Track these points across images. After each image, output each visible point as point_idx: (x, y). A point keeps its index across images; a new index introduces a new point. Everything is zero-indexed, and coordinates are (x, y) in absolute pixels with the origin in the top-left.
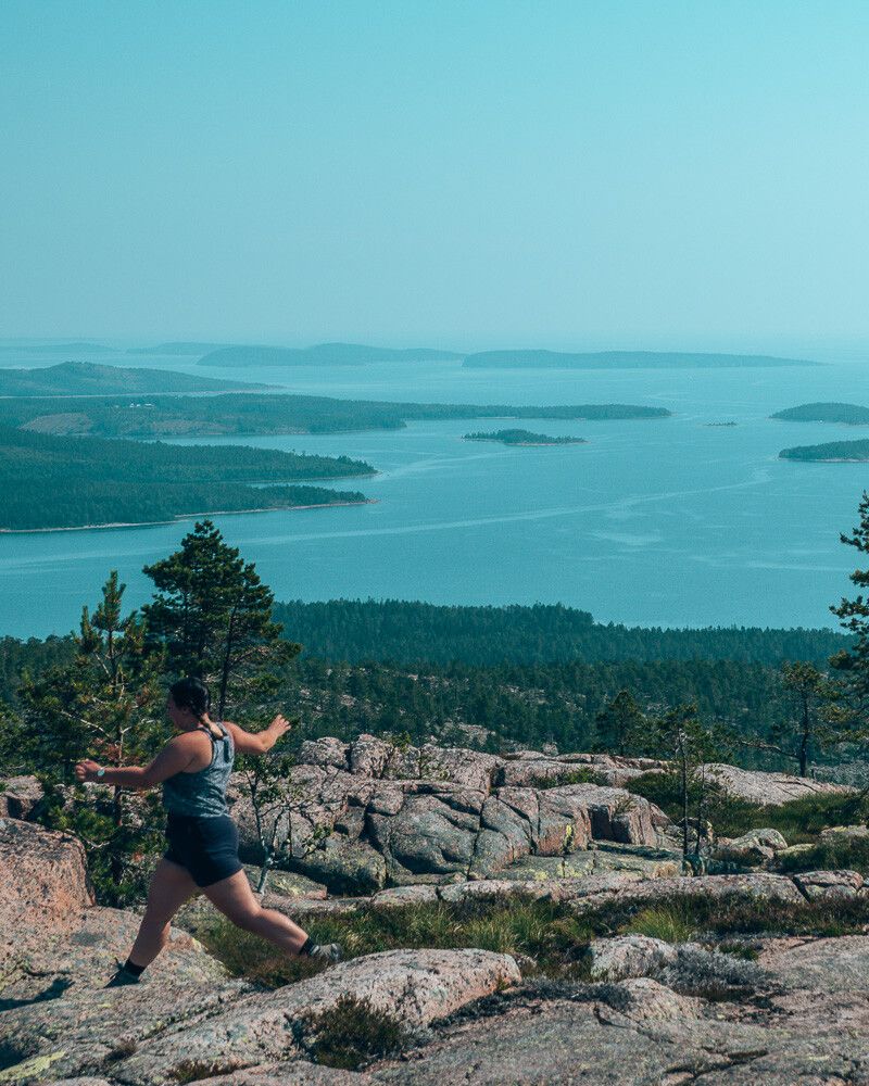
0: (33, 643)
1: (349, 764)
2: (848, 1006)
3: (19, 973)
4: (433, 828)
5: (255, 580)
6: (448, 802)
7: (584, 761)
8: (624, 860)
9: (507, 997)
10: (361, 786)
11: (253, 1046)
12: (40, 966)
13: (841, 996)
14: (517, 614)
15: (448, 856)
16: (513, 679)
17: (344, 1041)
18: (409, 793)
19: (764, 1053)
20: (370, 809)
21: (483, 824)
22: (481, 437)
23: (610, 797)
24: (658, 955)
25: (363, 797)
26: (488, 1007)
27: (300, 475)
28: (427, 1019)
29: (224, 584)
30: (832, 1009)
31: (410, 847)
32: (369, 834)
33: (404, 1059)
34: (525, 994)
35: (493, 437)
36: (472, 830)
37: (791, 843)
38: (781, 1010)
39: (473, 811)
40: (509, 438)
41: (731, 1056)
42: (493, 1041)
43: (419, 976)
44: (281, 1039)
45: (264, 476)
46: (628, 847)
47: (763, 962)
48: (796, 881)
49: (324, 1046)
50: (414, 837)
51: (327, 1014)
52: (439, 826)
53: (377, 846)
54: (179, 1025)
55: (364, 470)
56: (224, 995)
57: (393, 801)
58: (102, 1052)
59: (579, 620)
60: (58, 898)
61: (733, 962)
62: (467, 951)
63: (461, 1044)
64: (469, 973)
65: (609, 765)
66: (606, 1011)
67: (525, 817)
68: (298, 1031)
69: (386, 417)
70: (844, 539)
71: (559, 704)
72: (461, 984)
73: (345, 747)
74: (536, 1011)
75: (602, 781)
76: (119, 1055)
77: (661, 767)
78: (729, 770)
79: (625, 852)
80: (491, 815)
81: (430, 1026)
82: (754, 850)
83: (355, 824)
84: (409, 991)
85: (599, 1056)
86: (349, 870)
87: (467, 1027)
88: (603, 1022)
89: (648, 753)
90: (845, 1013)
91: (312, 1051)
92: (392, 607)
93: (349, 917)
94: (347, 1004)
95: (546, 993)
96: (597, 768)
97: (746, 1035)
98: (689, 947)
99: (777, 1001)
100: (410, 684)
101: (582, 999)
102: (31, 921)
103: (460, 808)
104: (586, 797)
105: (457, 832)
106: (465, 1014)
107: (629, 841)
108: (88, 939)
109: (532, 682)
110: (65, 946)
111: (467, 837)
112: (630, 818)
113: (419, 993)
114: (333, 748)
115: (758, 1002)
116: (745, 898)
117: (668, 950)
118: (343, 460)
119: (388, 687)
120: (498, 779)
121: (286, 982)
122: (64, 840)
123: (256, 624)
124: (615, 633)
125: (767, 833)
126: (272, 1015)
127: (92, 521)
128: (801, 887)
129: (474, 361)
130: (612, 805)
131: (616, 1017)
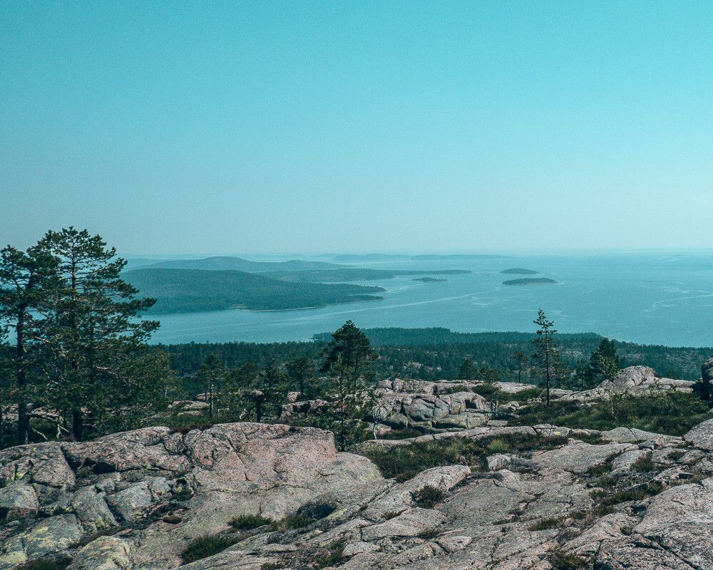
0: (283, 344)
1: (393, 388)
2: (559, 473)
3: (320, 476)
4: (421, 408)
5: (365, 337)
6: (425, 400)
7: (459, 382)
8: (476, 414)
9: (469, 479)
10: (400, 397)
11: (401, 502)
12: (325, 473)
13: (557, 470)
14: (428, 330)
15: (426, 416)
16: (428, 349)
17: (426, 499)
18: (413, 398)
19: (543, 494)
20: (403, 404)
21: (435, 406)
22: (417, 280)
23: (470, 395)
24: (506, 460)
25: (400, 400)
26: (464, 483)
27: (363, 292)
28: (448, 488)
29: (356, 338)
30: (555, 474)
31: (414, 414)
32: (403, 411)
33: (444, 502)
34: (473, 478)
35: (420, 280)
36: (432, 408)
37: (520, 405)
38: (541, 475)
39: (432, 403)
40: (425, 280)
41: (535, 495)
42: (468, 494)
43: (445, 476)
44: (409, 499)
45: (353, 292)
46: (476, 410)
47: (534, 460)
48: (533, 428)
49: (421, 500)
50: (416, 411)
51: (422, 491)
52: (423, 408)
53: (405, 415)
54: (379, 497)
55: (382, 290)
56: (389, 485)
57: (409, 401)
58: (358, 508)
59: (446, 331)
60: (328, 452)
61: (526, 461)
62: (456, 466)
63: (459, 496)
64: (458, 473)
65: (466, 383)
66: (497, 481)
67: (447, 403)
68: (413, 496)
69: (389, 274)
70: (534, 322)
71: (441, 355)
72: (456, 477)
73: (391, 382)
74: (477, 483)
75: (466, 390)
76: (363, 508)
77: (482, 383)
78: (500, 384)
79: (476, 412)
80: (438, 403)
81: (449, 490)
82: (510, 408)
83: (399, 408)
84: (442, 481)
85: (499, 498)
86: (397, 422)
87: (459, 490)
88: (497, 485)
89: (476, 378)
90: (559, 475)
91: (418, 502)
92: (392, 330)
93: (409, 446)
94: (426, 487)
95: (479, 477)
96: (463, 384)
97: (536, 486)
98: (514, 456)
99: (540, 472)
100: (398, 352)
101: (489, 478)
102: (322, 459)
103: (428, 401)
104: (464, 396)
105: (429, 409)
106: (458, 485)
107: (476, 408)
108: (339, 463)
109: (433, 349)
110: (332, 466)
111: (432, 410)
112: (476, 401)
113: (445, 481)
114: (388, 383)
115: (535, 473)
116: (520, 434)
117: (508, 459)
118: (376, 287)
119: (391, 352)
120: (435, 391)
121: (406, 480)
122: (328, 433)
123: (365, 349)
124: (457, 334)
125: (514, 403)
126: (406, 492)
127: (301, 306)
128: (535, 430)
129: (413, 258)
130: (471, 398)
131: (500, 483)
